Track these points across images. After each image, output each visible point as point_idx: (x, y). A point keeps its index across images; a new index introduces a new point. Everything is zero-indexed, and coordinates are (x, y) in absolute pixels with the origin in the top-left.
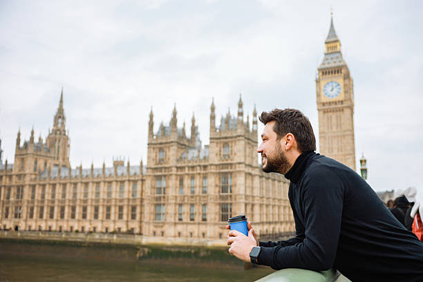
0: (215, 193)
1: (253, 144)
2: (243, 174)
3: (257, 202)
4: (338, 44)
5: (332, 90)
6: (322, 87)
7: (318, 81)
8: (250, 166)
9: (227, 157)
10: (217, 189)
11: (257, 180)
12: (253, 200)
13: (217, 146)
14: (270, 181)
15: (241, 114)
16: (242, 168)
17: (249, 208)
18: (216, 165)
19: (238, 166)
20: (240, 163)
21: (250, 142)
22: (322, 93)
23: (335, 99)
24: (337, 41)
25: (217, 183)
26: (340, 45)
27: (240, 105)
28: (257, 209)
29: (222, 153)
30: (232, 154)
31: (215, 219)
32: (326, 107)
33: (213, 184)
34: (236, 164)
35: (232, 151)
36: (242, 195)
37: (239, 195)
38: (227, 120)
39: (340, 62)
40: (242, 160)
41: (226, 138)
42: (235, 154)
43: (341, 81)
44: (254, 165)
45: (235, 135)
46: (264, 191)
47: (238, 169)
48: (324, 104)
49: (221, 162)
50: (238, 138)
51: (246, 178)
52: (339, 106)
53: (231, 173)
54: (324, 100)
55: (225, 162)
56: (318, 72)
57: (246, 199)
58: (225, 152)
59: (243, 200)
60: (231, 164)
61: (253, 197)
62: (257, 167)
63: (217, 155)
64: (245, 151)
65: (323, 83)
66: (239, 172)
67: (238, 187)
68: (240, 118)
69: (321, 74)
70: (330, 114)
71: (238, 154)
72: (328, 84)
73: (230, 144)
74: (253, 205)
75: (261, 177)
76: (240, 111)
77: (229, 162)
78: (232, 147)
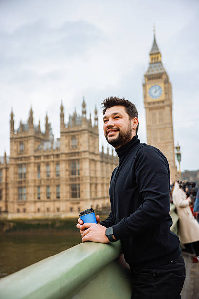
0: (66, 175)
1: (95, 136)
2: (88, 161)
3: (99, 181)
4: (159, 55)
5: (155, 92)
6: (148, 90)
7: (144, 85)
8: (93, 154)
9: (74, 148)
10: (68, 173)
11: (99, 165)
12: (96, 180)
13: (66, 139)
14: (109, 165)
15: (84, 113)
16: (87, 155)
17: (93, 186)
18: (66, 154)
19: (83, 154)
20: (85, 152)
21: (92, 135)
22: (148, 95)
23: (158, 99)
24: (159, 53)
25: (68, 168)
26: (161, 56)
27: (84, 106)
28: (99, 187)
29: (71, 144)
30: (78, 144)
31: (67, 197)
32: (152, 106)
33: (65, 169)
34: (81, 152)
35: (78, 142)
36: (87, 177)
37: (85, 177)
38: (74, 118)
39: (161, 69)
40: (87, 149)
41: (73, 132)
42: (81, 145)
43: (162, 85)
44: (96, 152)
45: (80, 129)
46: (105, 173)
47: (83, 156)
48: (149, 103)
49: (70, 151)
50: (82, 132)
51: (90, 163)
52: (161, 104)
53: (78, 160)
54: (150, 100)
55: (73, 151)
56: (144, 78)
57: (91, 180)
58: (73, 143)
59: (88, 181)
60: (78, 153)
61: (96, 178)
62: (98, 155)
63: (66, 146)
64: (89, 142)
65: (148, 87)
66: (85, 159)
67: (84, 171)
68: (84, 116)
69: (147, 79)
70: (154, 111)
71: (83, 144)
72: (152, 87)
73: (77, 137)
74: (96, 184)
75: (102, 162)
76: (84, 110)
77: (76, 151)
78: (78, 139)
